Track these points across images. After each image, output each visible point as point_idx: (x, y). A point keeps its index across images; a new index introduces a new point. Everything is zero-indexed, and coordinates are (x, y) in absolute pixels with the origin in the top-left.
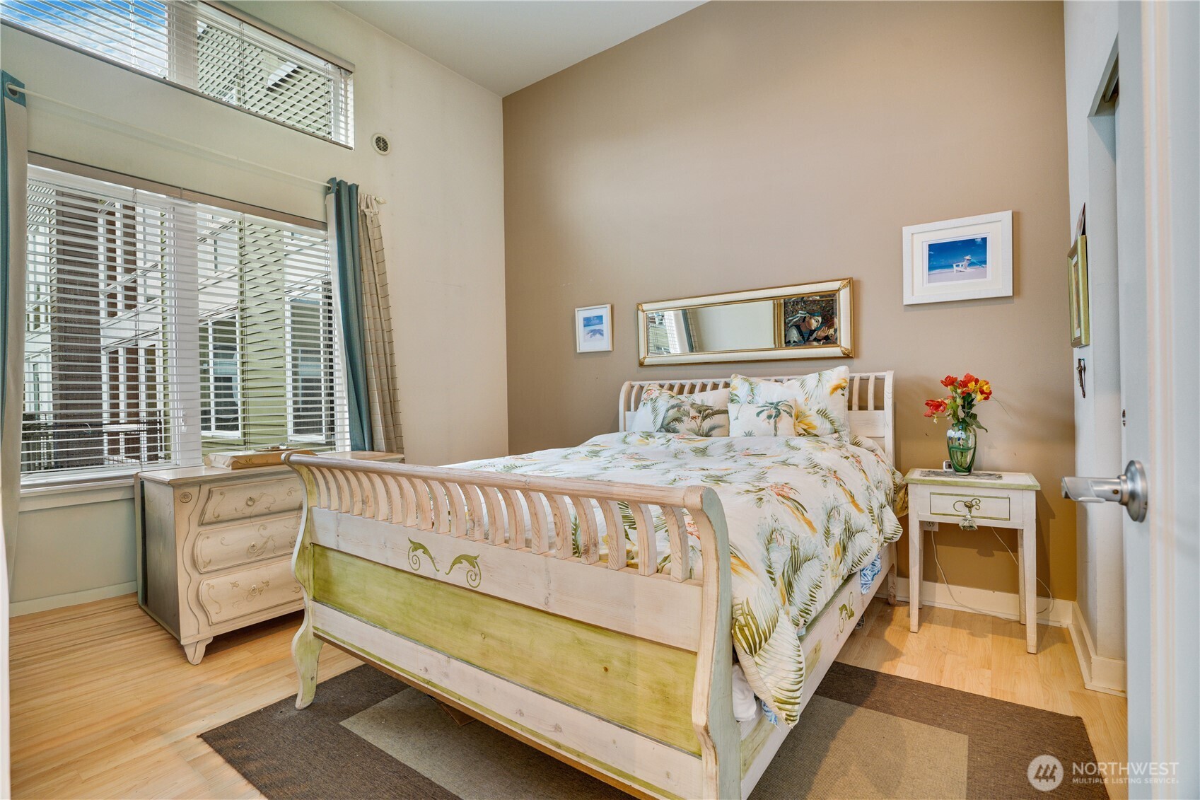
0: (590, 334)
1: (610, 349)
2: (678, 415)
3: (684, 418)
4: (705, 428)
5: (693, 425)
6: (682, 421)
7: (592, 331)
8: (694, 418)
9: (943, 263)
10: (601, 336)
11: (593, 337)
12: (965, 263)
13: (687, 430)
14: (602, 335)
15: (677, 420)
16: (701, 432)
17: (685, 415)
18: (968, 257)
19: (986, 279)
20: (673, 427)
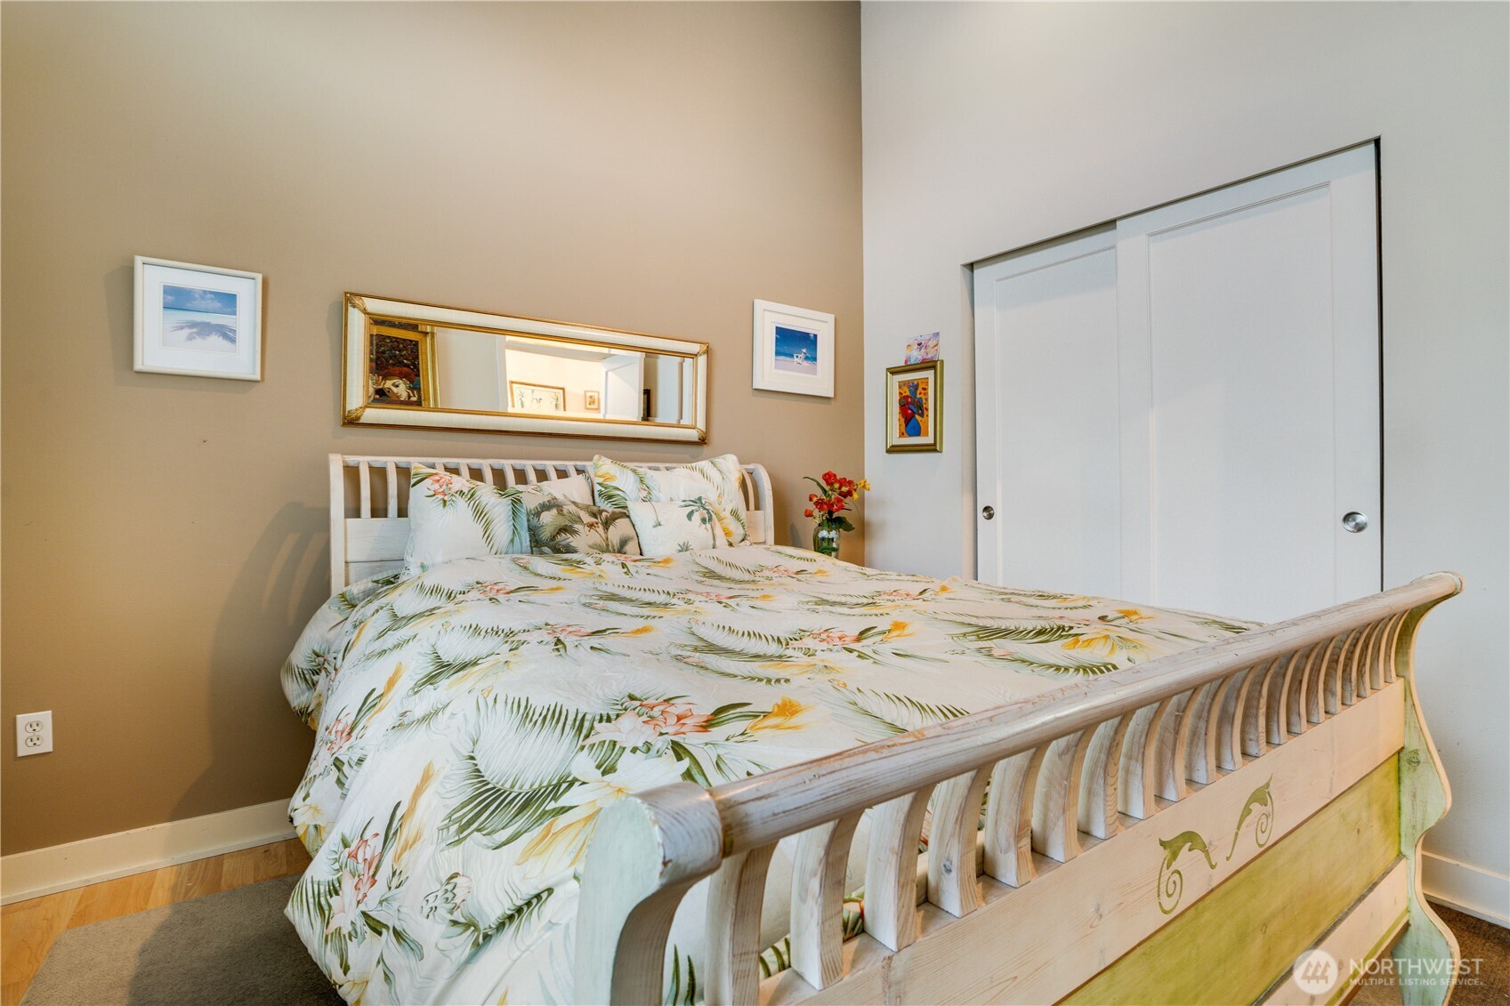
0: (187, 331)
1: (257, 377)
2: (564, 522)
3: (576, 526)
4: (615, 543)
5: (596, 536)
6: (576, 532)
7: (193, 325)
8: (591, 526)
9: (786, 351)
10: (226, 343)
11: (199, 340)
12: (802, 355)
13: (590, 547)
14: (233, 340)
15: (564, 529)
16: (610, 548)
17: (576, 522)
18: (804, 350)
19: (814, 376)
20: (564, 543)
